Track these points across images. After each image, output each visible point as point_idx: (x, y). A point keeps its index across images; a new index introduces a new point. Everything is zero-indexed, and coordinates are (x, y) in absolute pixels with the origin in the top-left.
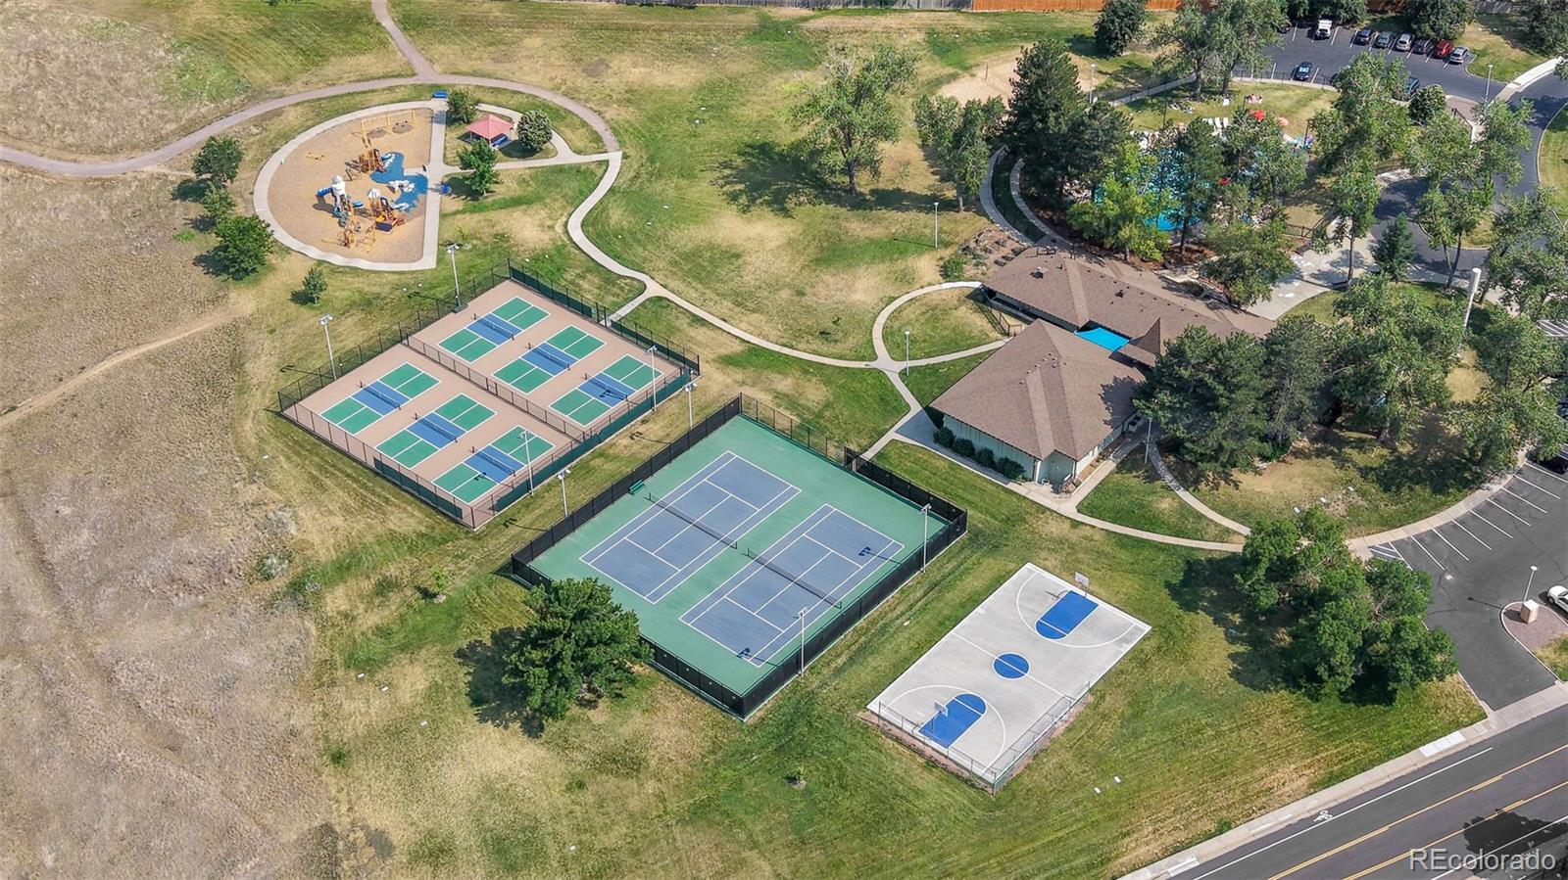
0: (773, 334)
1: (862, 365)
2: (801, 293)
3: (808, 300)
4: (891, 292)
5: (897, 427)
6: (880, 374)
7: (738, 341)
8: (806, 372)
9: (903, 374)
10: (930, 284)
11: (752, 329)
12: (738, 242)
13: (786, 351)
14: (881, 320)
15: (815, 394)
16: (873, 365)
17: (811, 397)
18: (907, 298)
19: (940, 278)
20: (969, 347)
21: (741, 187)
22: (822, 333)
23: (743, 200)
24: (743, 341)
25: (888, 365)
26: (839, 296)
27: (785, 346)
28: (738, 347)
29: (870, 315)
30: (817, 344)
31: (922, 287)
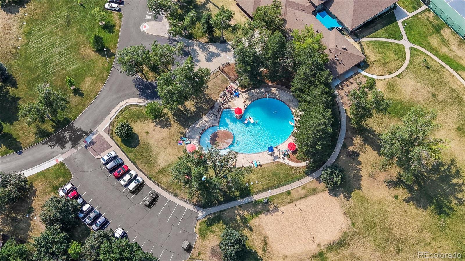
0: (447, 74)
1: (417, 47)
2: (434, 95)
3: (432, 90)
4: (398, 81)
5: (408, 17)
6: (410, 40)
7: (462, 76)
8: (437, 51)
9: (401, 38)
10: (381, 80)
11: (456, 80)
12: (458, 139)
13: (444, 64)
14: (405, 66)
15: (434, 41)
16: (412, 45)
17: (436, 40)
18: (392, 75)
19: (376, 82)
20: (375, 41)
21: (454, 181)
22: (429, 68)
23: (454, 170)
24: (460, 76)
25: (406, 43)
26: (419, 86)
27: (444, 67)
28: (461, 73)
29: (409, 70)
30: (431, 63)
31: (385, 79)
